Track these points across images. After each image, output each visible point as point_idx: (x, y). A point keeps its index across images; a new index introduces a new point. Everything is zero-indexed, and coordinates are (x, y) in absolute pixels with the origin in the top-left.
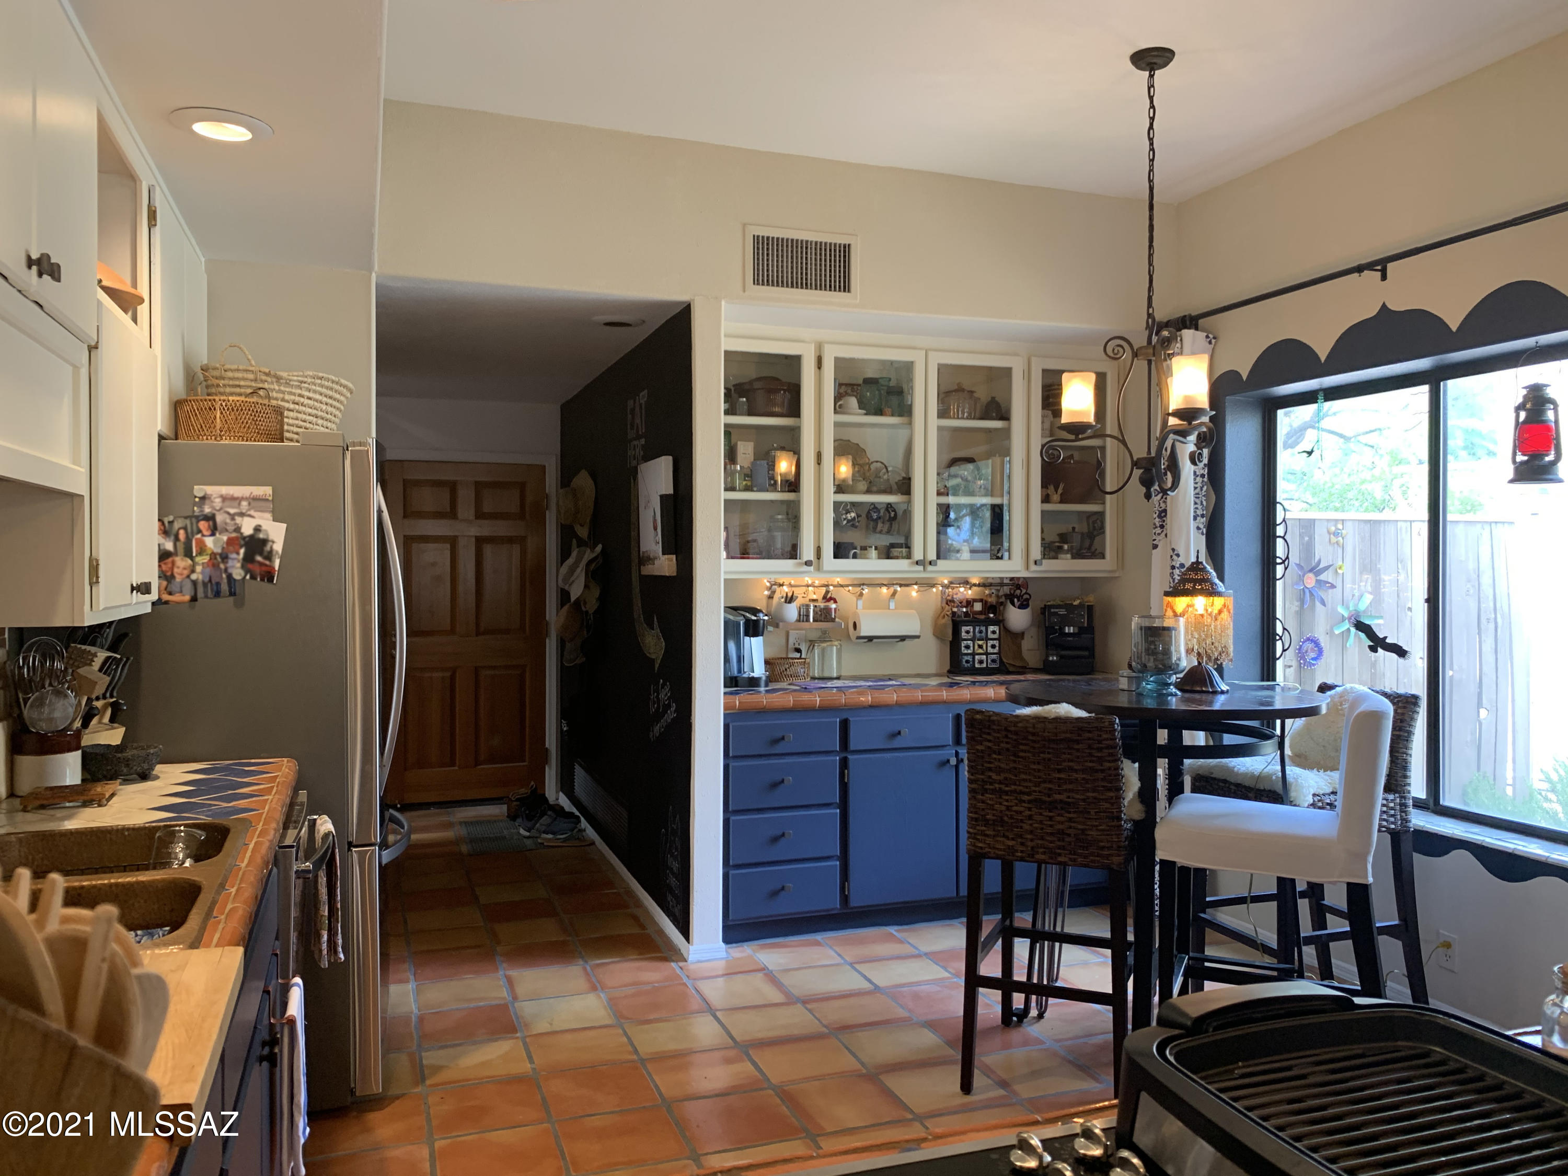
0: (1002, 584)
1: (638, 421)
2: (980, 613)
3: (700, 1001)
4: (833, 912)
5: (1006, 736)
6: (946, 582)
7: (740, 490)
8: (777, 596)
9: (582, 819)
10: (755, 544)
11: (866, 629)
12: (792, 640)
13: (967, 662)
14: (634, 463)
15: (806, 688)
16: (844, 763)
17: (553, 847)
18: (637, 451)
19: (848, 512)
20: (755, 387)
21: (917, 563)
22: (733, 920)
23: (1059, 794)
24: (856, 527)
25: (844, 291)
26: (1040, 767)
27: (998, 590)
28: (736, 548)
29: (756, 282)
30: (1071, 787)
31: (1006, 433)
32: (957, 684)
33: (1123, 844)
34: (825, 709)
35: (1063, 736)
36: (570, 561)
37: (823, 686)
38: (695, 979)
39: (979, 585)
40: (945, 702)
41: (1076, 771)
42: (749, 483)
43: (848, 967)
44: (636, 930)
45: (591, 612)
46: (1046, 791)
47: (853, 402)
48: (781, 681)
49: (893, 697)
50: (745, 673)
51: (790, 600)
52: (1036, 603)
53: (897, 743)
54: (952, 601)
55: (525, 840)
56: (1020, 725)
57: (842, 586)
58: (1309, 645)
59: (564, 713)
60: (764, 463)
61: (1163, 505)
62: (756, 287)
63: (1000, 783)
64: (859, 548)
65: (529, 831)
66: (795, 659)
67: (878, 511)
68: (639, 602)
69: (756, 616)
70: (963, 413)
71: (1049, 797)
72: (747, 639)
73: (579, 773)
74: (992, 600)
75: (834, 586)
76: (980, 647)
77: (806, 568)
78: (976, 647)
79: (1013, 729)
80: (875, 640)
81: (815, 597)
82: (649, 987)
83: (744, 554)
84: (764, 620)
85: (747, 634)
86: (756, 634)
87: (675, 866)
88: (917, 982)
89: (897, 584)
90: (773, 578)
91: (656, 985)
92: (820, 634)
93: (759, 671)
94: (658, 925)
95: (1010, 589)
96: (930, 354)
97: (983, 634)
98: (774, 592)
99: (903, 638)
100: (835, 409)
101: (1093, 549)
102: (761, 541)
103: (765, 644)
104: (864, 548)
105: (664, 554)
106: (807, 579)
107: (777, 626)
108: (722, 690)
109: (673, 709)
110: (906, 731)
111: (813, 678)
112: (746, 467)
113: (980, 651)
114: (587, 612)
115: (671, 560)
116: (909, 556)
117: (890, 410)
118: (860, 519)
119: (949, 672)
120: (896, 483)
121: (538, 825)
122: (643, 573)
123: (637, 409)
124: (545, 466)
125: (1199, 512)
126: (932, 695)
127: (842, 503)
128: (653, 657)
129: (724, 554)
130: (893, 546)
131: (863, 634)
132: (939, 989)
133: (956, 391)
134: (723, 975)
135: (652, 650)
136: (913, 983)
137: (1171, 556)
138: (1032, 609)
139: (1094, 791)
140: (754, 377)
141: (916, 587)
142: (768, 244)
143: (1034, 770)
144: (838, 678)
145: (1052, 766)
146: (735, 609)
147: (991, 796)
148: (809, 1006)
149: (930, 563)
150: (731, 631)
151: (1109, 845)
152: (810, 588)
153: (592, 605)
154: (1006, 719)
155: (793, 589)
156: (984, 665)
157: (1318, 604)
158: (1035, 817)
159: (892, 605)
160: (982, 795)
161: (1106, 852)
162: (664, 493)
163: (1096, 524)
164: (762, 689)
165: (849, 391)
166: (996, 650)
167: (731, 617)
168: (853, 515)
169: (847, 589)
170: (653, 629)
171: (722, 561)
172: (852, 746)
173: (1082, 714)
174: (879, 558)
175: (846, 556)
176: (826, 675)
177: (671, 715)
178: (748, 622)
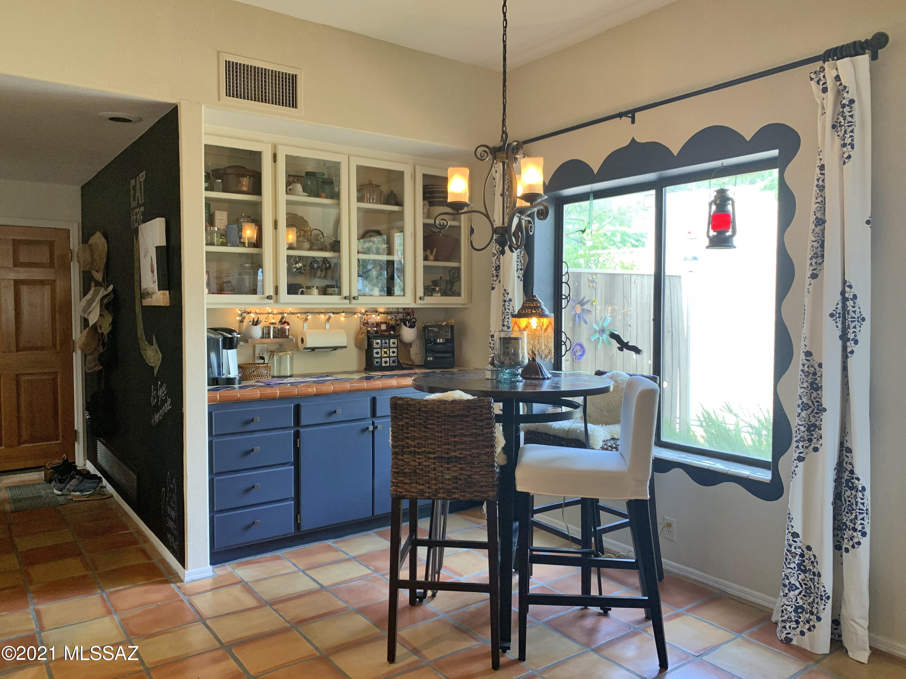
0: (398, 313)
1: (138, 194)
2: (385, 331)
3: (194, 612)
4: (289, 536)
5: (419, 415)
6: (363, 311)
7: (217, 245)
8: (246, 321)
9: (103, 479)
10: (229, 285)
11: (310, 343)
12: (257, 351)
13: (377, 363)
14: (136, 225)
15: (269, 384)
16: (297, 435)
17: (79, 501)
18: (138, 216)
19: (297, 263)
20: (228, 172)
21: (345, 298)
22: (217, 549)
23: (455, 452)
24: (302, 273)
25: (293, 107)
26: (442, 435)
27: (396, 316)
28: (214, 288)
29: (228, 94)
30: (462, 446)
31: (400, 215)
32: (372, 377)
33: (495, 483)
34: (283, 398)
35: (457, 413)
36: (88, 296)
37: (282, 382)
38: (189, 595)
39: (384, 313)
40: (366, 390)
41: (466, 436)
42: (224, 241)
43: (301, 573)
44: (143, 561)
45: (106, 333)
46: (446, 451)
47: (299, 187)
48: (250, 380)
49: (330, 388)
50: (223, 375)
51: (256, 323)
52: (419, 324)
53: (333, 418)
54: (367, 323)
55: (58, 497)
56: (429, 406)
57: (293, 313)
58: (578, 348)
59: (89, 406)
60: (235, 226)
61: (497, 262)
62: (228, 97)
63: (415, 447)
64: (305, 287)
65: (61, 490)
66: (260, 364)
67: (318, 262)
68: (142, 325)
69: (231, 335)
70: (373, 201)
71: (448, 454)
72: (225, 351)
73: (101, 447)
74: (393, 323)
75: (288, 314)
76: (385, 353)
77: (267, 301)
78: (383, 353)
79: (424, 409)
80: (316, 350)
81: (274, 321)
82: (153, 606)
83: (221, 291)
84: (237, 337)
85: (224, 348)
86: (231, 348)
87: (173, 514)
88: (349, 580)
89: (330, 312)
90: (243, 307)
91: (159, 603)
92: (277, 346)
93: (234, 373)
94: (161, 556)
95: (403, 316)
96: (351, 157)
97: (387, 345)
98: (244, 318)
99: (335, 348)
100: (286, 191)
101: (453, 291)
102: (234, 282)
103: (238, 354)
104: (309, 288)
105: (159, 290)
106: (268, 308)
107: (247, 341)
108: (207, 388)
109: (169, 403)
110: (339, 411)
111: (273, 377)
112: (222, 229)
113: (385, 355)
114: (102, 334)
115: (165, 294)
116: (340, 293)
117: (324, 194)
118: (305, 268)
119: (365, 369)
120: (330, 244)
121: (68, 486)
122: (144, 304)
123: (138, 186)
124: (69, 230)
125: (519, 267)
126: (357, 385)
127: (292, 256)
128: (153, 365)
129: (206, 291)
130: (328, 286)
131: (308, 346)
132: (365, 583)
133: (368, 184)
134: (211, 590)
135: (152, 361)
136: (347, 580)
137: (504, 294)
138: (417, 329)
139: (477, 449)
140: (227, 166)
141: (343, 314)
142: (236, 68)
143: (438, 437)
144: (291, 376)
145: (450, 434)
146: (215, 330)
147: (408, 456)
148: (275, 607)
149: (354, 298)
150: (212, 345)
151: (487, 484)
152: (270, 315)
153: (106, 329)
154: (419, 403)
155: (258, 316)
156: (388, 364)
157: (582, 323)
158: (438, 469)
159: (328, 326)
160: (402, 456)
161: (484, 489)
162: (159, 245)
163: (455, 274)
164: (237, 386)
165: (296, 180)
166: (395, 355)
167: (212, 336)
168: (300, 265)
169: (296, 315)
170: (153, 345)
171: (205, 296)
172: (303, 423)
173: (469, 397)
174: (319, 294)
175: (296, 293)
176: (283, 374)
177: (167, 407)
178: (225, 338)
